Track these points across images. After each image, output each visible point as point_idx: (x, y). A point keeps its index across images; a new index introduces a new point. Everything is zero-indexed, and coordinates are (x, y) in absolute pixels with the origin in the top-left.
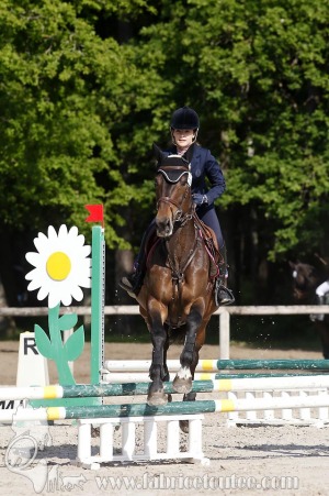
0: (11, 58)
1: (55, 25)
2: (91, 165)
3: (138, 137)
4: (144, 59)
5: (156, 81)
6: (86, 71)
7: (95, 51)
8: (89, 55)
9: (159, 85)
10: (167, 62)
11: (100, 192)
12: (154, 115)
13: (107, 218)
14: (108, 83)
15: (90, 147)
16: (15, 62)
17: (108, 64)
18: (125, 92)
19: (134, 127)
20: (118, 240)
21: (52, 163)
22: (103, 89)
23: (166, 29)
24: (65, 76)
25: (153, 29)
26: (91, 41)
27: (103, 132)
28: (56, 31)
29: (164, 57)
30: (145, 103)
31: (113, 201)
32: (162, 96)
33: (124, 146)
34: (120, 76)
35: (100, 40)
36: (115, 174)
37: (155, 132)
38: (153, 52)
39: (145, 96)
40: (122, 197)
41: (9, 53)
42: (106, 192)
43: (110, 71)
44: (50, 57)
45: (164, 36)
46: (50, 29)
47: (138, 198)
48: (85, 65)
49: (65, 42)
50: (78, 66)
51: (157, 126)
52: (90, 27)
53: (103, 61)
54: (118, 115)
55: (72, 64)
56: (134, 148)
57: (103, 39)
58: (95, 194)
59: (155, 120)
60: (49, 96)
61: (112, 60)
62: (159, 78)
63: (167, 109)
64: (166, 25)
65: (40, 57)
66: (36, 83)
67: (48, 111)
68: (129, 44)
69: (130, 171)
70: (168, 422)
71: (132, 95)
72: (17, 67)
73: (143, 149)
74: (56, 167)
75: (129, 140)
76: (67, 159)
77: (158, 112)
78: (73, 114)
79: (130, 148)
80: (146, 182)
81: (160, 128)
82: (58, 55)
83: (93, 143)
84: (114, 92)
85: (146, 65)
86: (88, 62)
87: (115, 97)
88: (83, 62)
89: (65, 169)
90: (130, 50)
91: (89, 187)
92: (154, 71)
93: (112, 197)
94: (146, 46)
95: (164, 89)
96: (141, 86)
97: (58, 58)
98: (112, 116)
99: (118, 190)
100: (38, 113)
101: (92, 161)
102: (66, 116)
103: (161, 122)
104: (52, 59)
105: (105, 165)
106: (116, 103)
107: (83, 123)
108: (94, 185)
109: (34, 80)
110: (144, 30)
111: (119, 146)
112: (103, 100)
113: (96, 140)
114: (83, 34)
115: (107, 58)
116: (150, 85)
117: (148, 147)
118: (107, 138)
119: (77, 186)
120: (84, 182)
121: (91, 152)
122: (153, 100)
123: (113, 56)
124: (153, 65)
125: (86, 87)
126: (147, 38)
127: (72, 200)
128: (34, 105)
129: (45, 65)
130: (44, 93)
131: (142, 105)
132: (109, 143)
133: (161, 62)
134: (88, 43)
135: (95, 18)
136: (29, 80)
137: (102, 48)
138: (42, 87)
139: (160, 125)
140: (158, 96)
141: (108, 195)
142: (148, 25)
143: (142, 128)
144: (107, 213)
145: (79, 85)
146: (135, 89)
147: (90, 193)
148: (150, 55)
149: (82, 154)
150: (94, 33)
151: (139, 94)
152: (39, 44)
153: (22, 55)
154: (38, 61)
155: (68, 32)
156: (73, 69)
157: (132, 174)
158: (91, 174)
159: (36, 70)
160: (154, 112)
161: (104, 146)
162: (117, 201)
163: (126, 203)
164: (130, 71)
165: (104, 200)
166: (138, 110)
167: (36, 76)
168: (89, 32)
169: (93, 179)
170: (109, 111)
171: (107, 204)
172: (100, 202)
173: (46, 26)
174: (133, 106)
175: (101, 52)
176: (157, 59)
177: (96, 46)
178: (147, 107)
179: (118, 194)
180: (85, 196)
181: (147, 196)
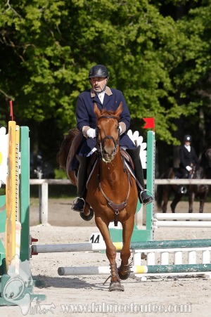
0: (108, 28)
1: (135, 9)
2: (157, 94)
3: (187, 76)
4: (191, 29)
5: (198, 42)
6: (154, 37)
7: (159, 25)
8: (155, 27)
9: (200, 45)
10: (205, 31)
11: (163, 110)
12: (197, 63)
13: (167, 126)
14: (169, 43)
15: (156, 83)
16: (111, 32)
17: (167, 32)
18: (179, 49)
19: (185, 70)
20: (172, 139)
21: (133, 92)
22: (166, 47)
23: (204, 10)
24: (141, 40)
25: (197, 10)
26: (157, 18)
27: (164, 74)
28: (136, 12)
29: (203, 28)
30: (191, 55)
31: (170, 116)
32: (202, 52)
33: (178, 81)
34: (175, 39)
35: (162, 17)
36: (171, 99)
37: (197, 73)
38: (197, 25)
39: (191, 51)
40: (176, 113)
41: (107, 26)
42: (166, 110)
43: (168, 36)
44: (132, 28)
45: (203, 15)
46: (132, 11)
47: (186, 113)
48: (153, 33)
49: (141, 19)
50: (149, 34)
51: (198, 69)
52: (156, 10)
53: (164, 31)
54: (175, 63)
55: (145, 32)
56: (185, 83)
57: (164, 17)
58: (160, 111)
59: (197, 66)
60: (131, 52)
61: (169, 30)
62: (200, 40)
63: (205, 59)
64: (205, 8)
65: (126, 28)
66: (123, 44)
67: (130, 61)
68: (182, 19)
69: (181, 96)
70: (189, 252)
71: (184, 51)
72: (111, 34)
73: (190, 84)
74: (135, 95)
75: (181, 78)
76: (142, 90)
77: (199, 61)
78: (147, 62)
79: (182, 82)
80: (191, 103)
81: (200, 71)
82: (136, 27)
83: (158, 81)
84: (172, 49)
85: (192, 33)
86: (155, 31)
87: (173, 51)
88: (152, 31)
89: (141, 97)
90: (182, 24)
91: (156, 107)
92: (197, 36)
93: (169, 113)
94: (192, 21)
95: (203, 47)
96: (189, 45)
97: (137, 28)
98: (171, 63)
99: (173, 109)
100: (124, 62)
101: (157, 91)
102: (142, 64)
103: (200, 67)
104: (133, 29)
105: (165, 94)
106: (173, 55)
107: (152, 69)
108: (158, 105)
109: (122, 42)
110: (191, 11)
111: (175, 82)
112: (166, 54)
113: (160, 78)
114: (152, 14)
115: (166, 29)
116: (194, 45)
117: (193, 82)
118: (166, 77)
119: (148, 107)
120: (152, 104)
121: (157, 86)
122: (196, 54)
123: (170, 27)
124: (196, 32)
125: (153, 46)
126: (193, 16)
127: (145, 115)
128: (122, 57)
129: (129, 32)
130: (129, 50)
131: (190, 56)
132: (168, 80)
133: (201, 31)
134: (155, 20)
135: (160, 4)
136: (119, 42)
137: (163, 22)
138: (127, 46)
139: (200, 69)
140: (199, 51)
141: (167, 112)
142: (194, 8)
143: (189, 71)
144: (166, 123)
145: (150, 45)
146: (185, 47)
147: (156, 111)
148: (195, 26)
149: (152, 87)
150: (158, 13)
151: (188, 50)
152: (126, 19)
153: (115, 27)
154: (125, 30)
155: (143, 12)
156: (145, 35)
157: (182, 98)
158: (156, 99)
159: (123, 36)
160: (197, 61)
161: (165, 82)
162: (172, 115)
163: (178, 117)
164: (180, 36)
165: (165, 115)
166: (187, 60)
167: (123, 40)
168: (155, 13)
169: (158, 102)
170: (169, 60)
171: (167, 117)
172: (162, 116)
173: (129, 9)
174: (184, 57)
175: (163, 25)
176: (199, 29)
177: (160, 21)
178: (193, 57)
179: (173, 111)
180: (153, 112)
181: (191, 112)
